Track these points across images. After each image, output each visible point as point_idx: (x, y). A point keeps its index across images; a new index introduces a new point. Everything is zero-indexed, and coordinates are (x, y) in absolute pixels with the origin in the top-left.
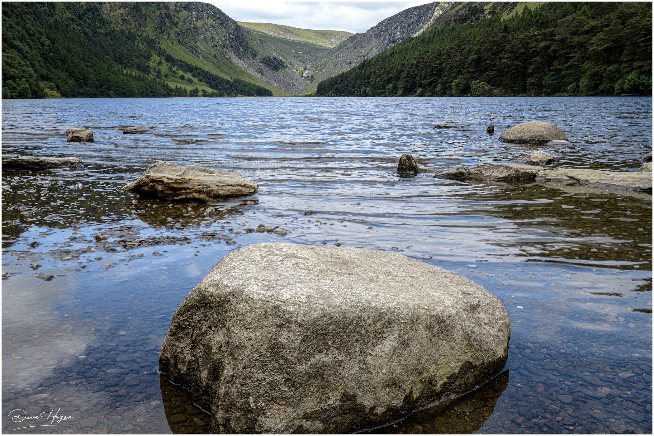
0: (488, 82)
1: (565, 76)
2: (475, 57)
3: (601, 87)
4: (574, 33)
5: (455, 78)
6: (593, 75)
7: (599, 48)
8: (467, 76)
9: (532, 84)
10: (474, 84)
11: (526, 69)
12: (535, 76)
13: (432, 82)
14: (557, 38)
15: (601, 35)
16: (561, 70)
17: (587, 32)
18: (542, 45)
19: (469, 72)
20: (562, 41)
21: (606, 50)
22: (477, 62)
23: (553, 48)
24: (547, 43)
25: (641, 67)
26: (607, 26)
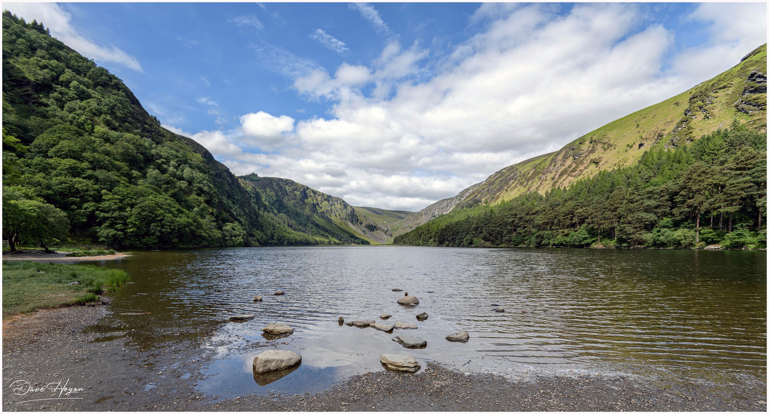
0: (483, 239)
1: (524, 236)
2: (475, 226)
3: (543, 242)
4: (527, 214)
5: (465, 237)
6: (538, 237)
7: (541, 222)
8: (472, 235)
9: (506, 240)
10: (475, 240)
11: (502, 232)
12: (507, 236)
13: (453, 239)
14: (518, 216)
15: (541, 215)
16: (521, 233)
17: (534, 214)
18: (511, 220)
19: (472, 234)
20: (521, 218)
21: (544, 223)
22: (476, 229)
23: (516, 221)
24: (513, 219)
25: (563, 232)
26: (545, 211)
